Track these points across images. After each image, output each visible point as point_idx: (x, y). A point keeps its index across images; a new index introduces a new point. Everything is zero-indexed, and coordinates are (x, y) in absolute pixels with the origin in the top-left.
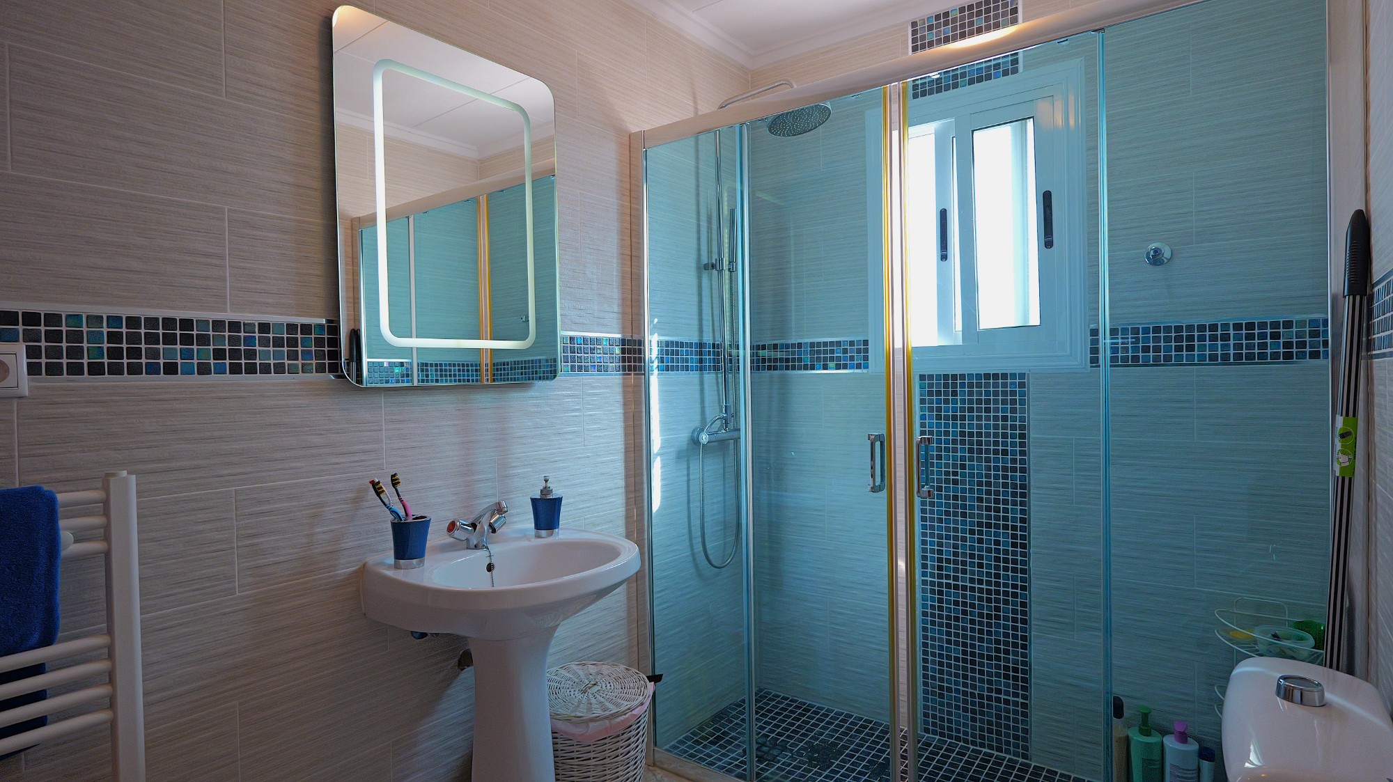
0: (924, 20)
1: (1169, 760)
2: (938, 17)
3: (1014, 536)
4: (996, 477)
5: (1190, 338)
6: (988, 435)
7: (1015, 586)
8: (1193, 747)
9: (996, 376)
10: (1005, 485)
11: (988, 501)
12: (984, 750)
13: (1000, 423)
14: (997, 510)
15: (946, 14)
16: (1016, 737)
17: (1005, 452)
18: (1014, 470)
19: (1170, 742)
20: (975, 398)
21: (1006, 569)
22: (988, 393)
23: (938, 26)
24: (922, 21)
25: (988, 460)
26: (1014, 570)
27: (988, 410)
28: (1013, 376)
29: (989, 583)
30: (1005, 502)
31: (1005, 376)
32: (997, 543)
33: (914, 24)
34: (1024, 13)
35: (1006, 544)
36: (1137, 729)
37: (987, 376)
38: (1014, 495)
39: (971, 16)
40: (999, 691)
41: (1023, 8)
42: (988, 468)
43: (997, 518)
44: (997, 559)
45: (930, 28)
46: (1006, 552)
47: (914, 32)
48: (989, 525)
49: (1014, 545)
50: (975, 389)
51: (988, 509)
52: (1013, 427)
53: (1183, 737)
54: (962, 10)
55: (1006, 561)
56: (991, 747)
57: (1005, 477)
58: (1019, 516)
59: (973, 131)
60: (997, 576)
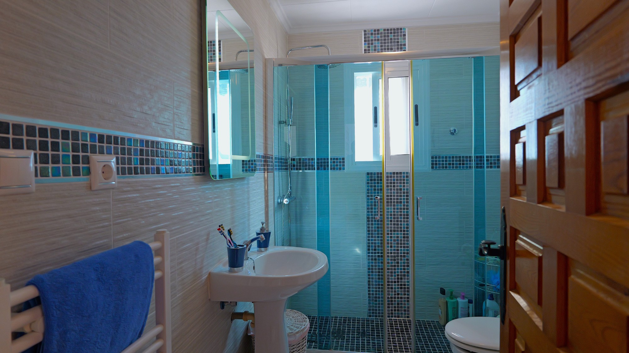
0: (369, 30)
1: (460, 306)
2: (375, 31)
3: (404, 234)
4: (397, 212)
5: (463, 161)
6: (394, 196)
7: (404, 253)
8: (466, 300)
9: (397, 173)
10: (401, 215)
11: (394, 221)
12: (393, 318)
13: (399, 191)
14: (398, 225)
15: (378, 30)
16: (405, 311)
17: (401, 202)
18: (404, 209)
19: (459, 300)
20: (389, 182)
21: (401, 247)
22: (394, 180)
23: (375, 34)
24: (368, 31)
25: (394, 205)
26: (404, 247)
27: (394, 186)
28: (404, 173)
29: (394, 253)
30: (401, 221)
31: (401, 173)
32: (398, 237)
33: (365, 31)
34: (408, 37)
35: (401, 238)
36: (449, 298)
37: (394, 173)
38: (404, 218)
39: (388, 33)
40: (398, 294)
41: (408, 35)
42: (394, 209)
43: (398, 228)
44: (398, 244)
45: (372, 34)
46: (401, 240)
47: (365, 34)
48: (394, 231)
49: (404, 237)
50: (389, 178)
51: (394, 224)
52: (404, 193)
53: (463, 297)
54: (384, 30)
55: (401, 244)
56: (395, 317)
57: (400, 212)
58: (406, 226)
59: (388, 78)
60: (398, 250)
